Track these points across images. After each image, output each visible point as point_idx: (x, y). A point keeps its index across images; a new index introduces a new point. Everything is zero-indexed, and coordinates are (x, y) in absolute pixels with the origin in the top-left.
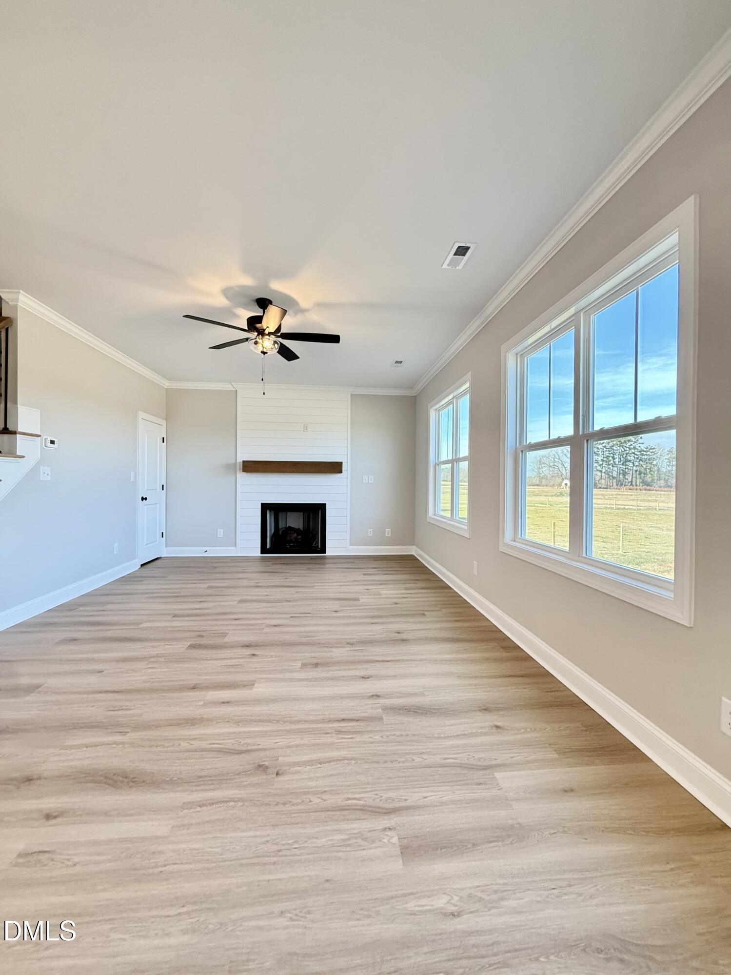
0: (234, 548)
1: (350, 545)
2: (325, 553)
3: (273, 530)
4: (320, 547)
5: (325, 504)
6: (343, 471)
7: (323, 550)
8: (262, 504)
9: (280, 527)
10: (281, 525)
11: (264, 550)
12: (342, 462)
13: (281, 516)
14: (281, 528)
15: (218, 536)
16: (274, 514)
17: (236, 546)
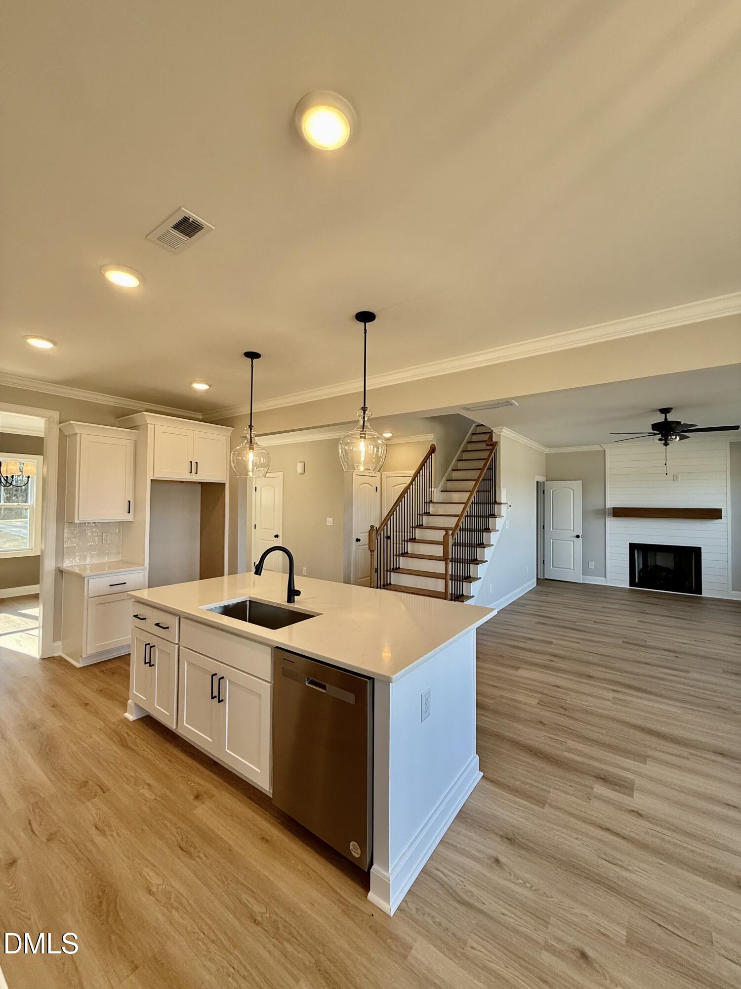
0: (604, 579)
1: (733, 590)
2: (702, 594)
3: (641, 566)
4: (694, 587)
5: (700, 548)
6: (722, 517)
7: (699, 591)
8: (631, 544)
9: (649, 563)
10: (650, 562)
11: (632, 583)
12: (721, 509)
13: (650, 555)
14: (650, 566)
15: (590, 567)
16: (642, 554)
17: (606, 577)
